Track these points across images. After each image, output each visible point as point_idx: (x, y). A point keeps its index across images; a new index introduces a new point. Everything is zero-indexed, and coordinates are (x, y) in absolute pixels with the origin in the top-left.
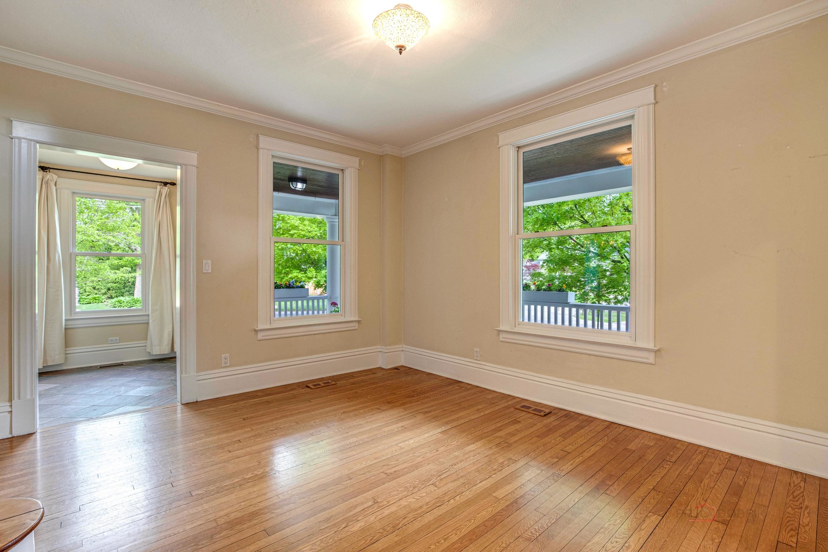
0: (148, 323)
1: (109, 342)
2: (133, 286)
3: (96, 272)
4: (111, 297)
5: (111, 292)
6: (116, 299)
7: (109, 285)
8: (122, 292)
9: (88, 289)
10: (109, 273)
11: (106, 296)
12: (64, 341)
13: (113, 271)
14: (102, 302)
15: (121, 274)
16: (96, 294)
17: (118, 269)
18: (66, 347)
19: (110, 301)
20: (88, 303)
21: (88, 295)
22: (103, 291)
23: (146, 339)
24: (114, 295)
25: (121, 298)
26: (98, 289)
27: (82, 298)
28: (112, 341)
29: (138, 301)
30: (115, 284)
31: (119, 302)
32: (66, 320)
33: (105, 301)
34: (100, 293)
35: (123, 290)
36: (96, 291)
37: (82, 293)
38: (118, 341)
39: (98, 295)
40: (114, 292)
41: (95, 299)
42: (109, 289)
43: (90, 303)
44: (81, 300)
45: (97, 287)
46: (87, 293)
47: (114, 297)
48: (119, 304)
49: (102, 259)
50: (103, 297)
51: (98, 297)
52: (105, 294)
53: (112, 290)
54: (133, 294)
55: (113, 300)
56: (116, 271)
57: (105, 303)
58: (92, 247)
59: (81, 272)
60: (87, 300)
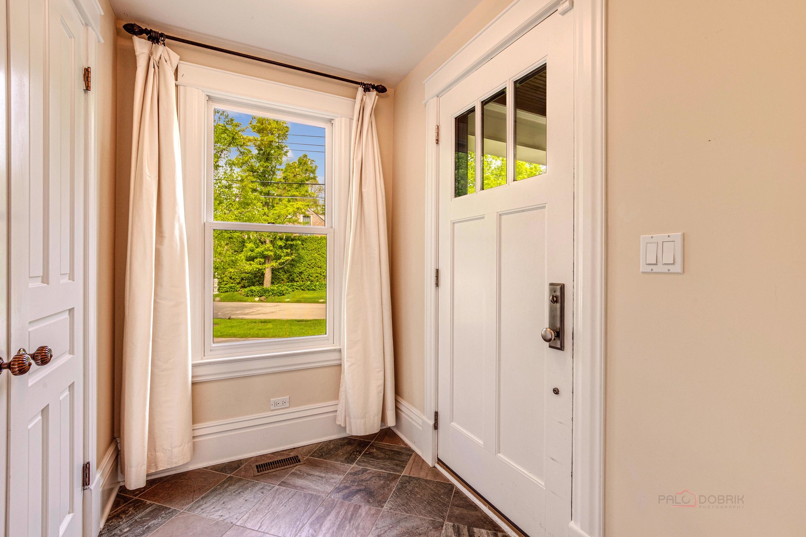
0: (340, 365)
1: (273, 407)
2: (262, 277)
3: (234, 263)
4: (244, 287)
5: (244, 281)
6: (248, 289)
7: (243, 275)
8: (253, 282)
9: (225, 279)
10: (245, 264)
11: (240, 285)
12: (191, 408)
13: (248, 263)
14: (237, 291)
15: (255, 266)
16: (232, 283)
17: (253, 260)
18: (194, 421)
19: (243, 290)
20: (226, 292)
21: (226, 284)
22: (238, 281)
23: (336, 397)
24: (246, 284)
25: (253, 288)
26: (234, 279)
27: (221, 287)
28: (276, 404)
29: (267, 291)
30: (247, 275)
31: (251, 291)
32: (194, 366)
33: (239, 290)
34: (235, 282)
35: (254, 280)
36: (232, 281)
37: (221, 283)
38: (287, 404)
39: (234, 285)
40: (246, 281)
41: (231, 288)
42: (242, 279)
43: (227, 292)
44: (220, 289)
45: (233, 277)
46: (225, 282)
47: (247, 287)
48: (251, 294)
49: (237, 251)
50: (238, 286)
51: (234, 286)
52: (239, 283)
53: (245, 280)
54: (262, 284)
55: (246, 290)
56: (252, 262)
57: (240, 292)
58: (230, 238)
59: (220, 263)
60: (225, 289)
